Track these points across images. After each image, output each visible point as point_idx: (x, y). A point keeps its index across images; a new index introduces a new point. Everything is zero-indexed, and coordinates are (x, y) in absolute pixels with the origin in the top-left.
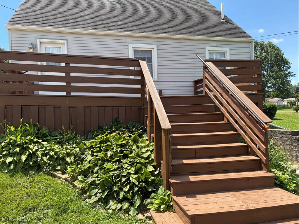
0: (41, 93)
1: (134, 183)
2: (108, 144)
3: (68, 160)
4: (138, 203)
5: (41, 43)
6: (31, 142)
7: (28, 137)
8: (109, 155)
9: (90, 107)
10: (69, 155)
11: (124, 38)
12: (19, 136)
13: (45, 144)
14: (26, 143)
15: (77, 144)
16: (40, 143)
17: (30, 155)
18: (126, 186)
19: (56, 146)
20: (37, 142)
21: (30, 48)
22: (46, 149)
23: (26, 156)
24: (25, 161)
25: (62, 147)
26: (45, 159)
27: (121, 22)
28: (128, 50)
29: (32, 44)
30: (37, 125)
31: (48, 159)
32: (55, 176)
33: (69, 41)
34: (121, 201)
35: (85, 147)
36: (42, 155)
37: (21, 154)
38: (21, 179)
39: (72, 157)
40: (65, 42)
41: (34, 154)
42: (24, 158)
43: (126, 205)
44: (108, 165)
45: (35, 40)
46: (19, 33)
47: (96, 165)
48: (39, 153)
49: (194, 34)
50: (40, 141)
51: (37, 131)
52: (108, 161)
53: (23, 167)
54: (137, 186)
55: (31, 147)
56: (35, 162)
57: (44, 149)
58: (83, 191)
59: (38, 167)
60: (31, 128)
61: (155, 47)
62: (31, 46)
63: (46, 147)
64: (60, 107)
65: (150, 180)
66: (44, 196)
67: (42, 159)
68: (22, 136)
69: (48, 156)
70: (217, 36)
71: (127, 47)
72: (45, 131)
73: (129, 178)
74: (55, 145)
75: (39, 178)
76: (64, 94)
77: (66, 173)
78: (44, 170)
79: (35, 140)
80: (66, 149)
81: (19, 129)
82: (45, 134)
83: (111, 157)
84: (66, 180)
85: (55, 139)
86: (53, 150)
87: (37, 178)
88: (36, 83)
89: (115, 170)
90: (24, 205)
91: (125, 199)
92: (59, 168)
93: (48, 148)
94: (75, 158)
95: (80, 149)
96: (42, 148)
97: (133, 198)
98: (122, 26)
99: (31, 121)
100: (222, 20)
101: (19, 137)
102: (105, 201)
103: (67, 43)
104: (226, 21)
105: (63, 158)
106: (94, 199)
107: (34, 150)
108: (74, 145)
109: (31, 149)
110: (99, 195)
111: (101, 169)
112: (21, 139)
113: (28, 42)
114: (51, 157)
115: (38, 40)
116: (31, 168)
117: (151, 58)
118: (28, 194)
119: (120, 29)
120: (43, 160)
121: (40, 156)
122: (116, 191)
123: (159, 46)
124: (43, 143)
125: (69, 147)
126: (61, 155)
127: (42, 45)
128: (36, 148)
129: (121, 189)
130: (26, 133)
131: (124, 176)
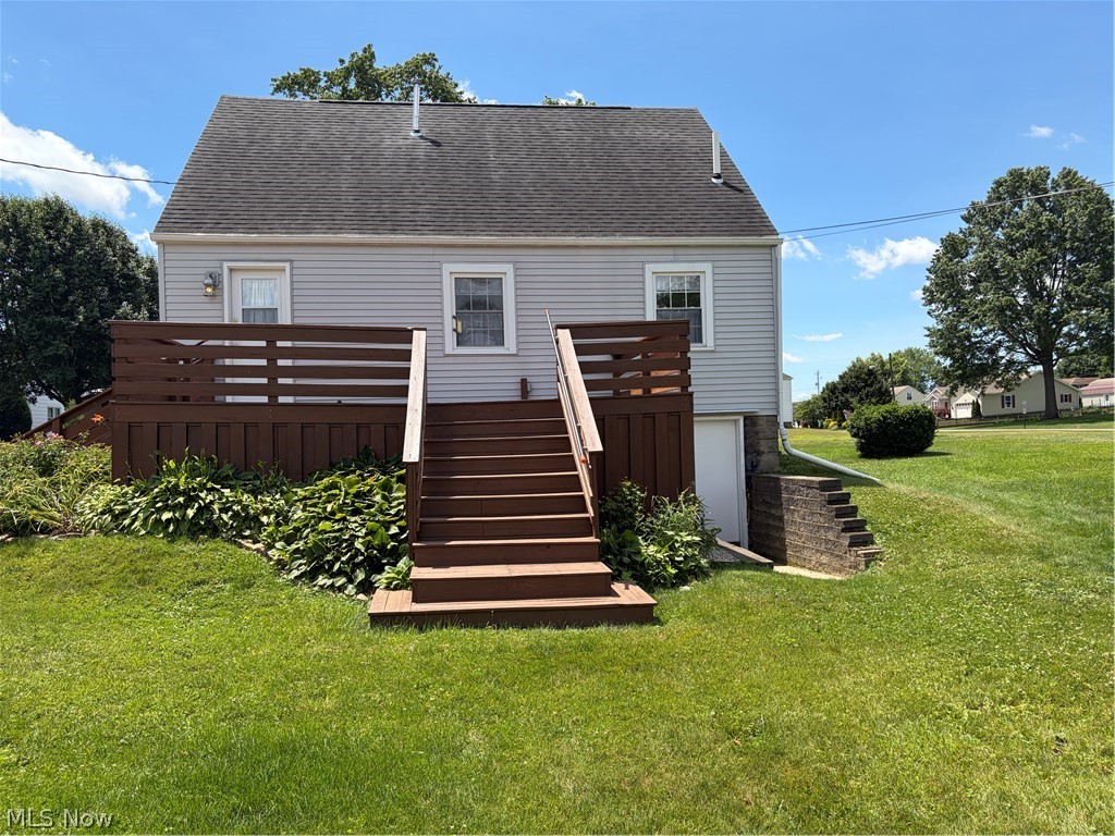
0: (229, 399)
1: (359, 550)
2: (334, 492)
3: (264, 519)
4: (361, 576)
5: (231, 270)
6: (203, 487)
7: (198, 479)
8: (329, 509)
9: (313, 425)
10: (266, 512)
11: (430, 251)
12: (183, 477)
13: (227, 492)
14: (194, 489)
15: (283, 493)
16: (218, 490)
17: (200, 508)
18: (346, 554)
19: (246, 496)
20: (213, 489)
21: (207, 285)
22: (228, 502)
23: (194, 510)
24: (193, 517)
25: (256, 498)
26: (225, 517)
27: (427, 206)
28: (442, 278)
29: (211, 277)
30: (212, 460)
31: (230, 518)
32: (241, 546)
33: (296, 264)
34: (333, 576)
35: (296, 498)
36: (221, 510)
37: (185, 506)
38: (186, 547)
39: (272, 516)
40: (287, 265)
41: (208, 507)
42: (191, 513)
43: (341, 581)
44: (323, 525)
45: (217, 264)
46: (183, 249)
47: (306, 526)
48: (216, 507)
49: (614, 232)
50: (219, 487)
51: (213, 471)
52: (327, 519)
53: (189, 530)
54: (362, 554)
55: (203, 495)
56: (209, 521)
57: (224, 500)
58: (281, 565)
59: (214, 530)
60: (203, 464)
61: (509, 269)
62: (210, 281)
63: (227, 497)
64: (256, 425)
65: (389, 547)
66: (221, 569)
67: (220, 518)
68: (187, 478)
69: (230, 513)
70: (679, 232)
71: (437, 272)
72: (227, 470)
73: (353, 544)
74: (242, 494)
75: (214, 545)
76: (264, 399)
77: (259, 542)
78: (224, 535)
79: (209, 485)
80: (262, 501)
81: (183, 465)
82: (228, 476)
83: (333, 513)
84: (258, 550)
85: (245, 485)
86: (240, 502)
87: (211, 545)
88: (219, 362)
89: (335, 531)
90: (189, 577)
91: (340, 573)
92: (247, 533)
93: (230, 499)
94: (277, 517)
95: (287, 502)
96: (220, 499)
97: (353, 571)
98: (427, 219)
99: (203, 451)
100: (714, 180)
101: (183, 479)
102: (311, 575)
103: (292, 268)
104: (724, 183)
105: (256, 518)
106: (296, 573)
107: (207, 501)
108: (278, 496)
109: (202, 499)
110: (303, 568)
111: (312, 531)
112: (186, 483)
113: (204, 271)
114: (236, 515)
115: (226, 265)
116: (203, 530)
117: (501, 298)
118: (196, 564)
119: (420, 228)
120: (222, 519)
121: (217, 512)
122: (328, 561)
123: (518, 265)
124: (223, 490)
125: (268, 499)
126: (252, 511)
127: (235, 274)
128: (210, 498)
129: (337, 559)
130: (193, 472)
131: (346, 540)
